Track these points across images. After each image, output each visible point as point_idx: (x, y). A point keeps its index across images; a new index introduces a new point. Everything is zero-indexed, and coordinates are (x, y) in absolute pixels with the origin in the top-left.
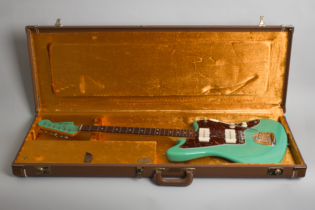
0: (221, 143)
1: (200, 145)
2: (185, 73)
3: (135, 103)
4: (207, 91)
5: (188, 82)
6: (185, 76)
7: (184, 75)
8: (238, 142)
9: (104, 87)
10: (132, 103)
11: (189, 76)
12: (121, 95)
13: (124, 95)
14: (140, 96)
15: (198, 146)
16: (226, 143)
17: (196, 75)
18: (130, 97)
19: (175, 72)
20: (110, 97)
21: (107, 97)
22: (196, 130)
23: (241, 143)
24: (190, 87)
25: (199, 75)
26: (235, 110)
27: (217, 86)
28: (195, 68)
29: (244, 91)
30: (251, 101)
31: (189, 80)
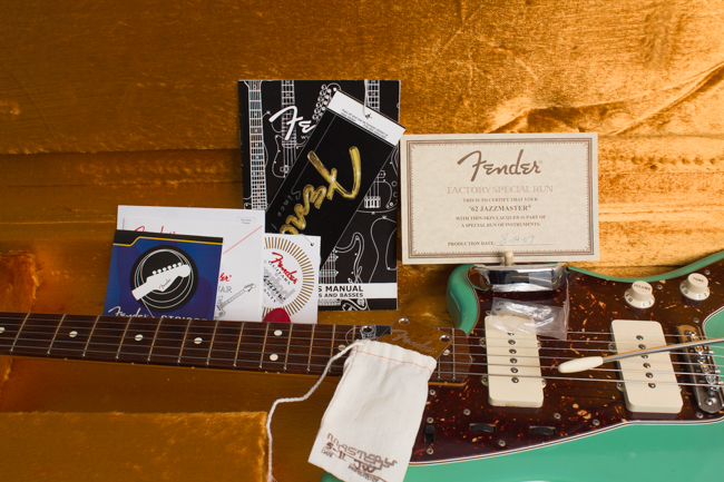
0: (608, 419)
1: (497, 435)
2: (412, 36)
3: (177, 177)
4: (514, 123)
5: (423, 81)
6: (409, 50)
7: (403, 46)
8: (691, 409)
9: (16, 112)
10: (163, 178)
11: (433, 50)
12: (104, 147)
13: (120, 147)
14: (195, 151)
15: (489, 445)
16: (630, 416)
17: (464, 47)
18: (152, 155)
19: (360, 33)
20: (54, 155)
21: (40, 154)
22: (467, 327)
23: (707, 416)
24: (433, 103)
25: (478, 44)
26: (640, 206)
27: (564, 98)
28: (459, 9)
29: (686, 120)
30: (712, 161)
31: (429, 68)
